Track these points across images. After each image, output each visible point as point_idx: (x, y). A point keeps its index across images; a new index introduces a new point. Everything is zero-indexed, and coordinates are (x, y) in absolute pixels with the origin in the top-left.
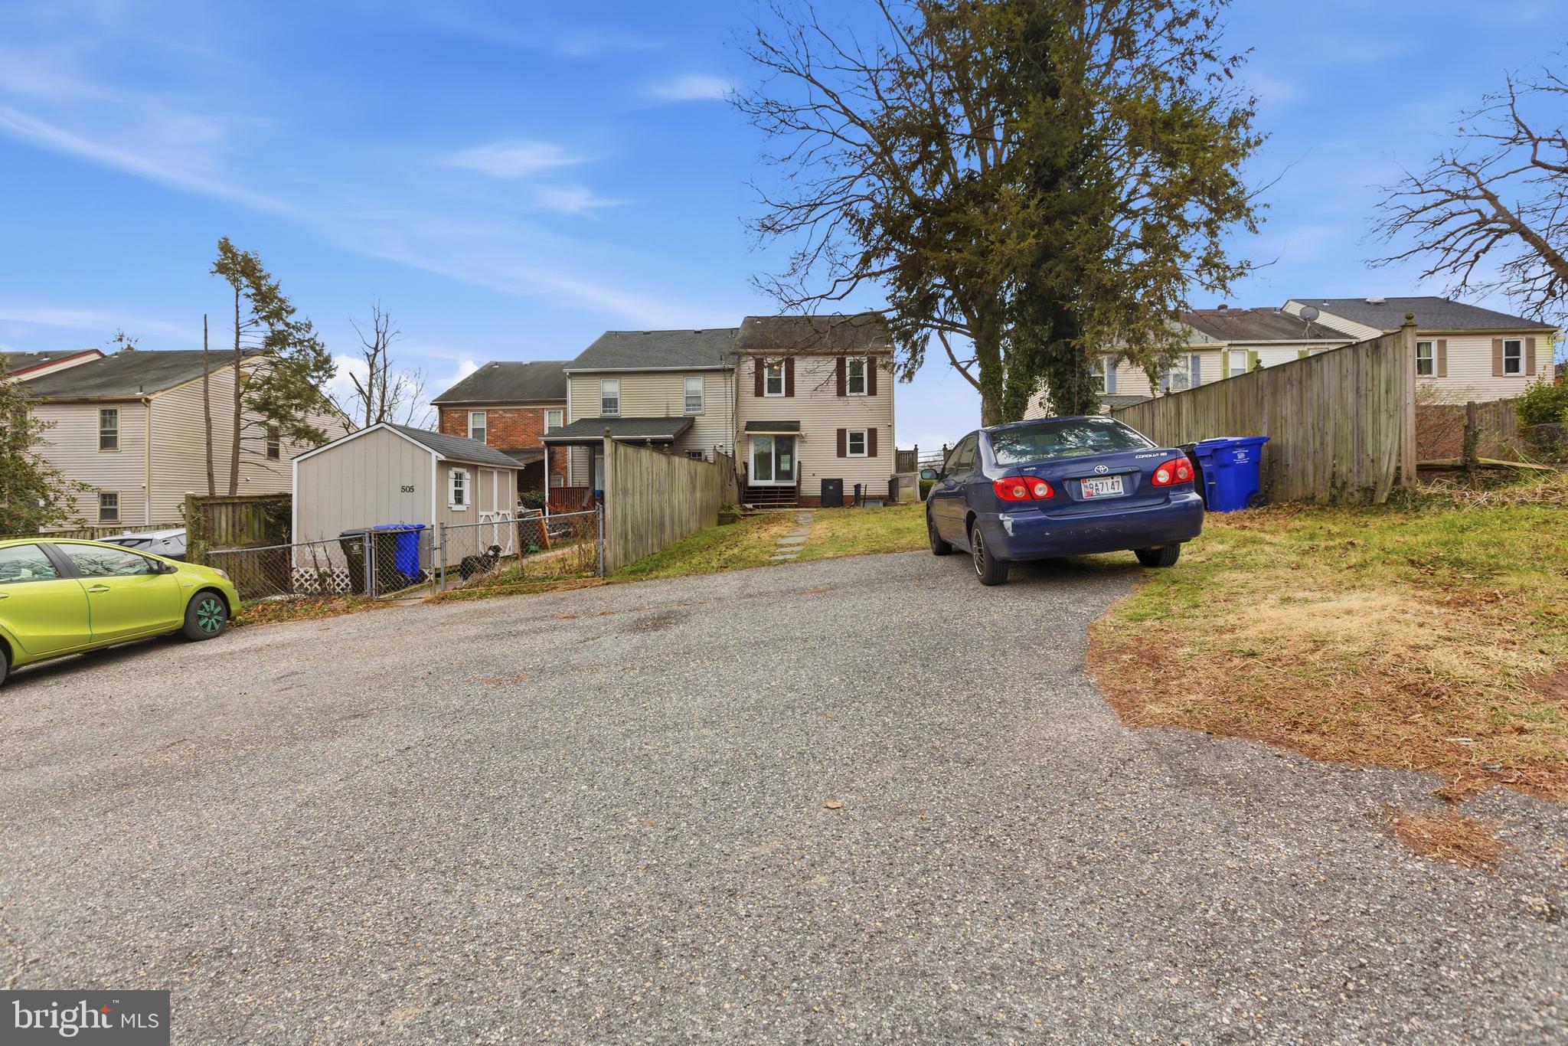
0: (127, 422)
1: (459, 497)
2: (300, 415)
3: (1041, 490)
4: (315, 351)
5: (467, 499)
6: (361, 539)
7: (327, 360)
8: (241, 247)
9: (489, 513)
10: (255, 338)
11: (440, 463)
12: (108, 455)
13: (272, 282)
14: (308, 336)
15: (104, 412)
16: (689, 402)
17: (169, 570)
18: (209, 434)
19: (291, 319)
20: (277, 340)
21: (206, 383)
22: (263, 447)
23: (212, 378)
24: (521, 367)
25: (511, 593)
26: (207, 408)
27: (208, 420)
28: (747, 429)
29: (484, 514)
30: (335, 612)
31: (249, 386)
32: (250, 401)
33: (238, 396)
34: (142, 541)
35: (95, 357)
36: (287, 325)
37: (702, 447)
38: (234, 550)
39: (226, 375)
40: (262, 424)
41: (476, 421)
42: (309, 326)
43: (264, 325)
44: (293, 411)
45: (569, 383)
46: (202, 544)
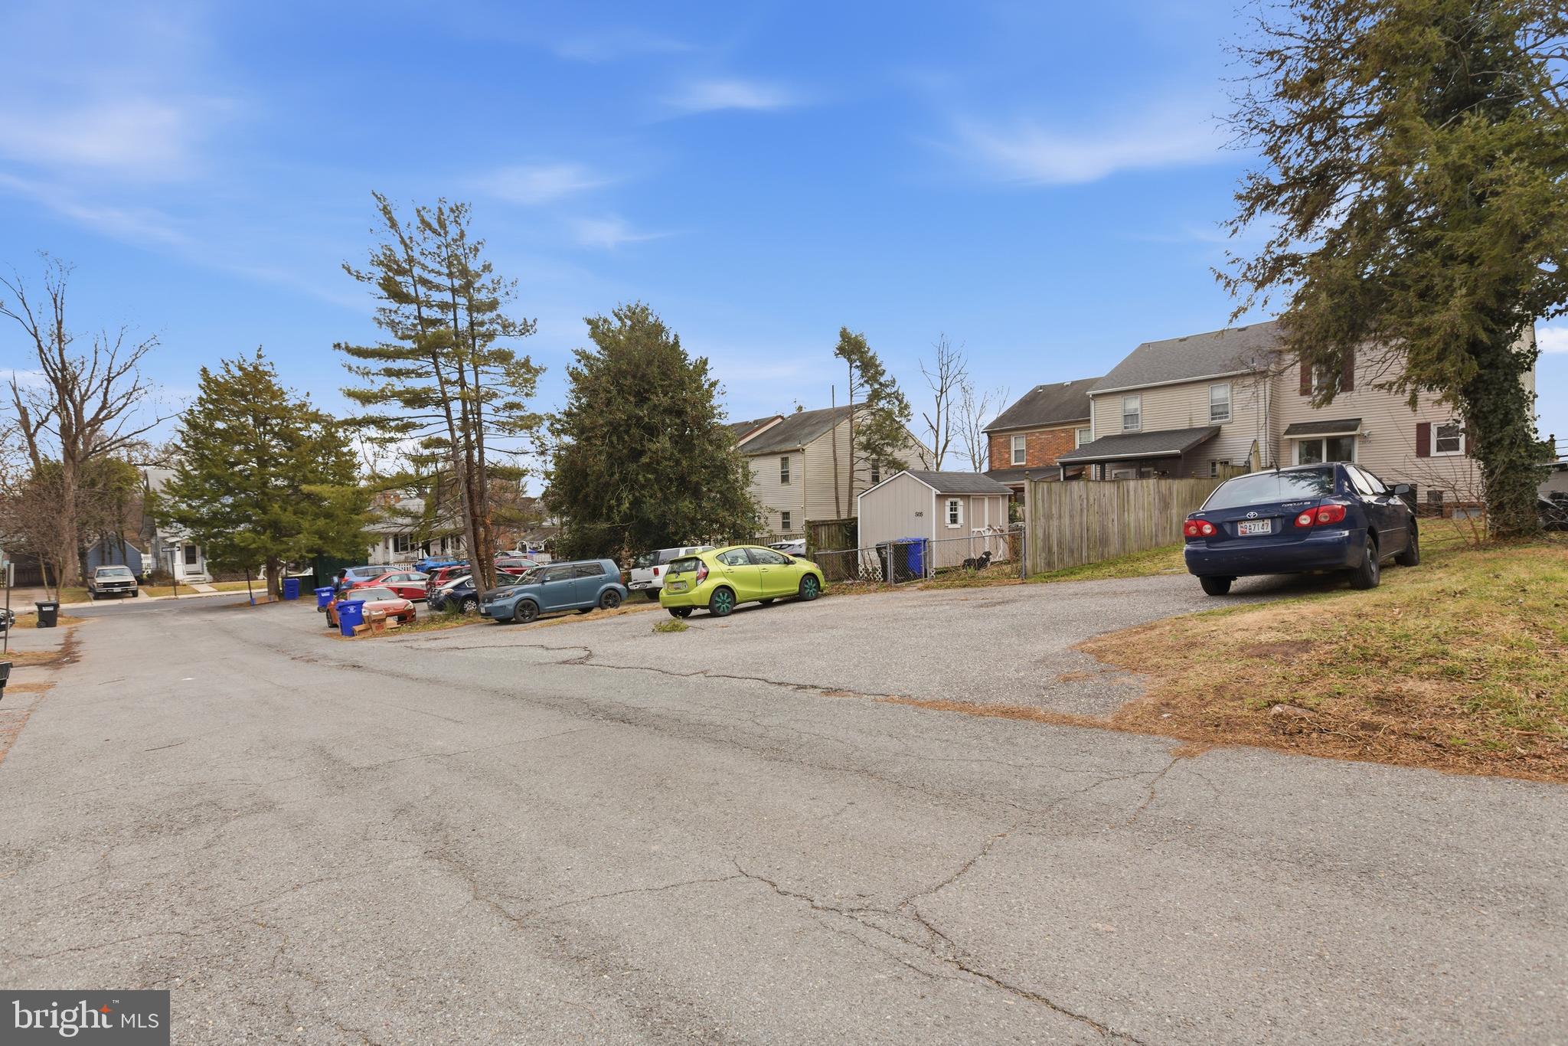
0: (796, 465)
1: (954, 519)
2: (889, 450)
3: (1207, 529)
4: (898, 400)
5: (961, 519)
6: (885, 548)
7: (907, 407)
8: (853, 332)
9: (981, 530)
10: (862, 395)
11: (938, 496)
12: (785, 487)
13: (870, 354)
14: (893, 390)
15: (783, 459)
16: (1216, 410)
17: (792, 563)
18: (836, 469)
19: (882, 380)
20: (875, 396)
21: (834, 433)
22: (867, 476)
23: (837, 429)
24: (1061, 388)
25: (965, 586)
26: (834, 451)
27: (835, 460)
28: (1288, 432)
29: (976, 530)
30: (870, 591)
31: (858, 433)
32: (861, 443)
33: (852, 440)
34: (790, 545)
35: (780, 420)
36: (881, 384)
37: (1228, 456)
38: (829, 552)
39: (844, 426)
40: (867, 459)
41: (1018, 443)
42: (894, 382)
43: (867, 387)
44: (885, 449)
45: (1092, 403)
46: (812, 548)
